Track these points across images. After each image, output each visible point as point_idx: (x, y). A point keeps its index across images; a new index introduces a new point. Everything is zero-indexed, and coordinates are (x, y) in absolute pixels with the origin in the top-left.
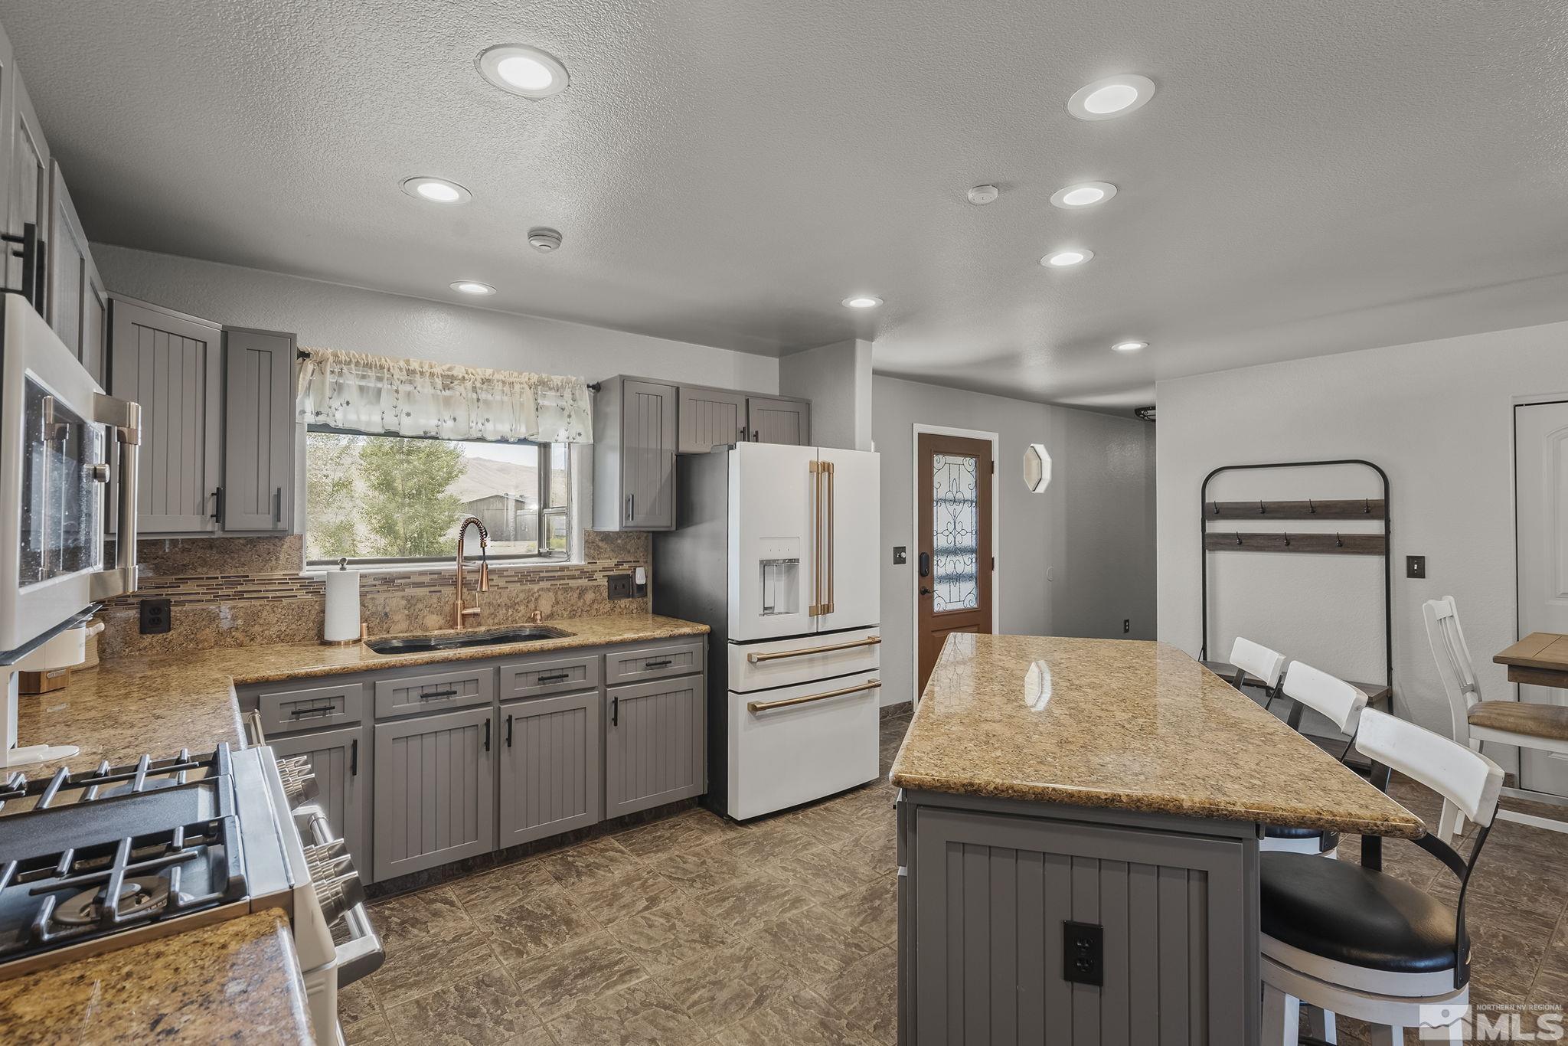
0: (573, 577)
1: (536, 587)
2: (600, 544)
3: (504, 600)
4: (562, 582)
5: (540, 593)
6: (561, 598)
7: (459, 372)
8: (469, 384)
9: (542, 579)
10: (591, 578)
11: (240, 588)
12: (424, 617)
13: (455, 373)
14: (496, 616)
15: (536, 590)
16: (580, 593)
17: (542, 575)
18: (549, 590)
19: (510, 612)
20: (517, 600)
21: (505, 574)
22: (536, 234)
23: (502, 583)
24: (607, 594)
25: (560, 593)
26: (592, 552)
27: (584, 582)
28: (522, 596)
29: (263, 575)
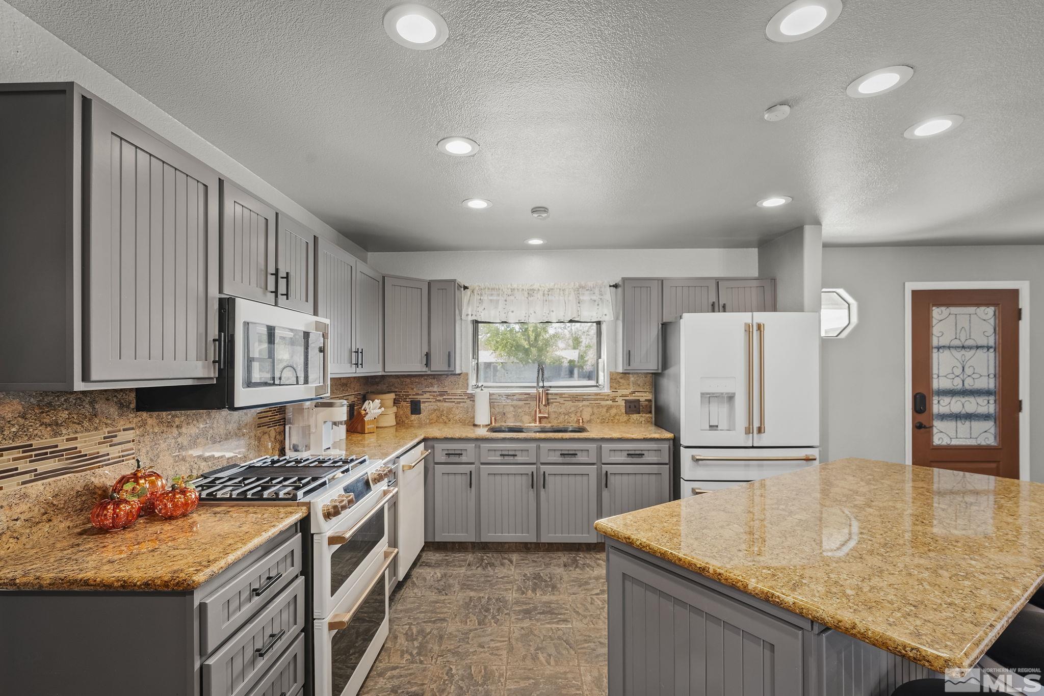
0: (603, 400)
1: (581, 404)
2: (620, 380)
3: (562, 410)
4: (597, 402)
5: (583, 407)
6: (596, 411)
7: (536, 286)
8: (541, 293)
9: (584, 400)
10: (614, 400)
11: (444, 397)
12: (522, 417)
13: (534, 287)
14: (558, 419)
15: (581, 406)
16: (607, 409)
17: (584, 397)
18: (588, 406)
19: (566, 418)
20: (570, 411)
21: (564, 396)
22: (535, 210)
23: (561, 401)
24: (624, 410)
25: (595, 408)
26: (615, 384)
27: (610, 402)
28: (573, 409)
29: (453, 391)
